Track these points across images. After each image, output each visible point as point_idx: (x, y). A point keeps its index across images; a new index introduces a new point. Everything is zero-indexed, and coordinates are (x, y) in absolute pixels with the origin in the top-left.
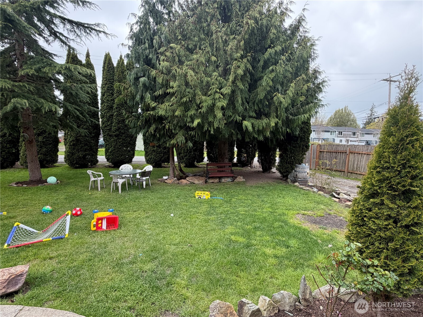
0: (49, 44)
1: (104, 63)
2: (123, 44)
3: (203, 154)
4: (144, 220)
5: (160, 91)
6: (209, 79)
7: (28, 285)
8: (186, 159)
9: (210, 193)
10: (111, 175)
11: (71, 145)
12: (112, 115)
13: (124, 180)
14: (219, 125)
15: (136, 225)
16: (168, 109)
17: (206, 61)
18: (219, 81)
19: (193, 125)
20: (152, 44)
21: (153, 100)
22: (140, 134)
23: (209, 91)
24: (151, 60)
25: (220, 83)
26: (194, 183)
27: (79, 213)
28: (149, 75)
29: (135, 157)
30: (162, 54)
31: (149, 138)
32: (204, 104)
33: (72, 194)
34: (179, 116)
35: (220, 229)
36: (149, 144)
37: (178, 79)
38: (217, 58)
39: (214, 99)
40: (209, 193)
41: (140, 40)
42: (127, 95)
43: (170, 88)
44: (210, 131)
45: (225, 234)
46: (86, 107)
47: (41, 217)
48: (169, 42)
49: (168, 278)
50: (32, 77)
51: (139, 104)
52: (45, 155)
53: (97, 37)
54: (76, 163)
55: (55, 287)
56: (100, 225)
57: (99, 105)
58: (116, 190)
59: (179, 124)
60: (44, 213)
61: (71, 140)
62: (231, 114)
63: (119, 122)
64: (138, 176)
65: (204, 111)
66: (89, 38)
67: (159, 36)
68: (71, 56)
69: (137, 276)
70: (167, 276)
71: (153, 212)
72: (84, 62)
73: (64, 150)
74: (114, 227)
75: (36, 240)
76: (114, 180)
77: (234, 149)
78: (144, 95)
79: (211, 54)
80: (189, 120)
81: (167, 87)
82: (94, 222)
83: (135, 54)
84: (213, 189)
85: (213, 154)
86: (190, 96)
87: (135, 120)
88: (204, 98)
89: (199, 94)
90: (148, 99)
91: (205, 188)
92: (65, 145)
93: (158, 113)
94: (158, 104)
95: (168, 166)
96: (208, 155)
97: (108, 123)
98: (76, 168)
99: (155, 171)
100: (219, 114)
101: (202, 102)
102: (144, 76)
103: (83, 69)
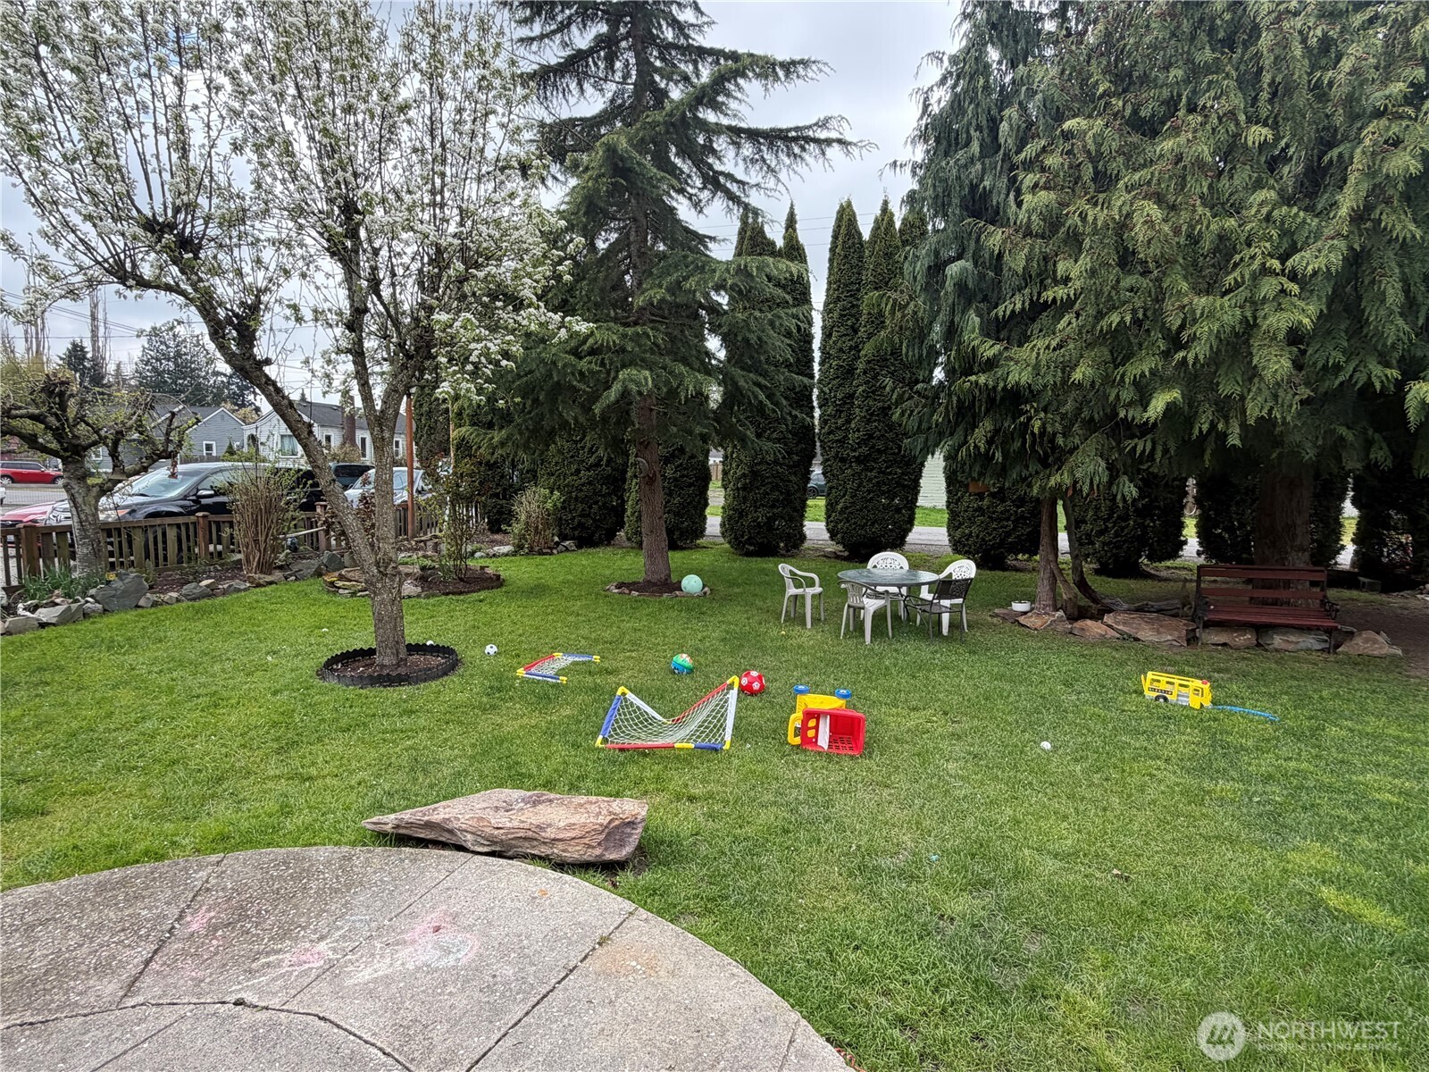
0: (701, 212)
1: (835, 237)
2: (895, 162)
3: (1181, 526)
4: (944, 745)
5: (1018, 297)
6: (1231, 223)
7: (646, 854)
8: (1104, 544)
9: (1212, 687)
10: (845, 582)
11: (738, 489)
12: (851, 396)
13: (880, 603)
14: (1271, 409)
15: (919, 755)
16: (1044, 362)
17: (1213, 154)
18: (1283, 223)
19: (1146, 415)
20: (996, 137)
21: (988, 335)
22: (937, 453)
23: (1229, 273)
24: (987, 194)
25: (1285, 233)
26: (1137, 639)
27: (756, 686)
28: (979, 247)
29: (916, 529)
30: (1028, 166)
31: (967, 468)
32: (1204, 329)
33: (738, 630)
34: (1087, 384)
35: (1260, 844)
36: (967, 486)
37: (1091, 248)
38: (1275, 126)
39: (1254, 303)
40: (1207, 687)
41: (953, 135)
42: (901, 328)
43: (1056, 282)
44: (1225, 435)
45: (1285, 871)
46: (783, 376)
47: (669, 682)
48: (1060, 117)
49: (1033, 971)
50: (660, 308)
51: (938, 354)
52: (677, 514)
53: (821, 160)
54: (749, 542)
55: (702, 880)
56: (811, 733)
57: (816, 367)
58: (855, 630)
59: (1085, 414)
60: (675, 672)
61: (739, 473)
62: (1338, 356)
63: (872, 414)
64: (925, 594)
65: (1201, 357)
66: (799, 169)
67: (1020, 103)
68: (748, 233)
69: (925, 924)
70: (1027, 961)
71: (976, 722)
72: (780, 243)
73: (722, 501)
74: (851, 748)
75: (660, 742)
76: (853, 601)
77: (1339, 510)
78: (957, 319)
79: (1242, 118)
80: (1127, 395)
81: (1042, 282)
82: (796, 720)
83: (934, 186)
84: (1227, 670)
85: (1231, 530)
86: (1139, 304)
87: (924, 407)
88: (1202, 302)
89: (1179, 292)
90: (973, 331)
91: (1187, 663)
92: (725, 487)
93: (1005, 380)
94: (1006, 348)
95: (1031, 565)
96: (1203, 534)
97: (839, 422)
98: (749, 554)
99: (982, 581)
100: (1276, 364)
101: (1195, 321)
102: (959, 257)
103: (780, 266)
